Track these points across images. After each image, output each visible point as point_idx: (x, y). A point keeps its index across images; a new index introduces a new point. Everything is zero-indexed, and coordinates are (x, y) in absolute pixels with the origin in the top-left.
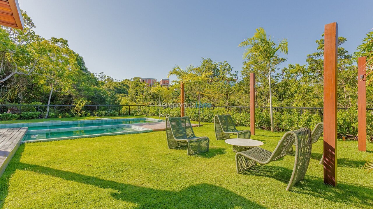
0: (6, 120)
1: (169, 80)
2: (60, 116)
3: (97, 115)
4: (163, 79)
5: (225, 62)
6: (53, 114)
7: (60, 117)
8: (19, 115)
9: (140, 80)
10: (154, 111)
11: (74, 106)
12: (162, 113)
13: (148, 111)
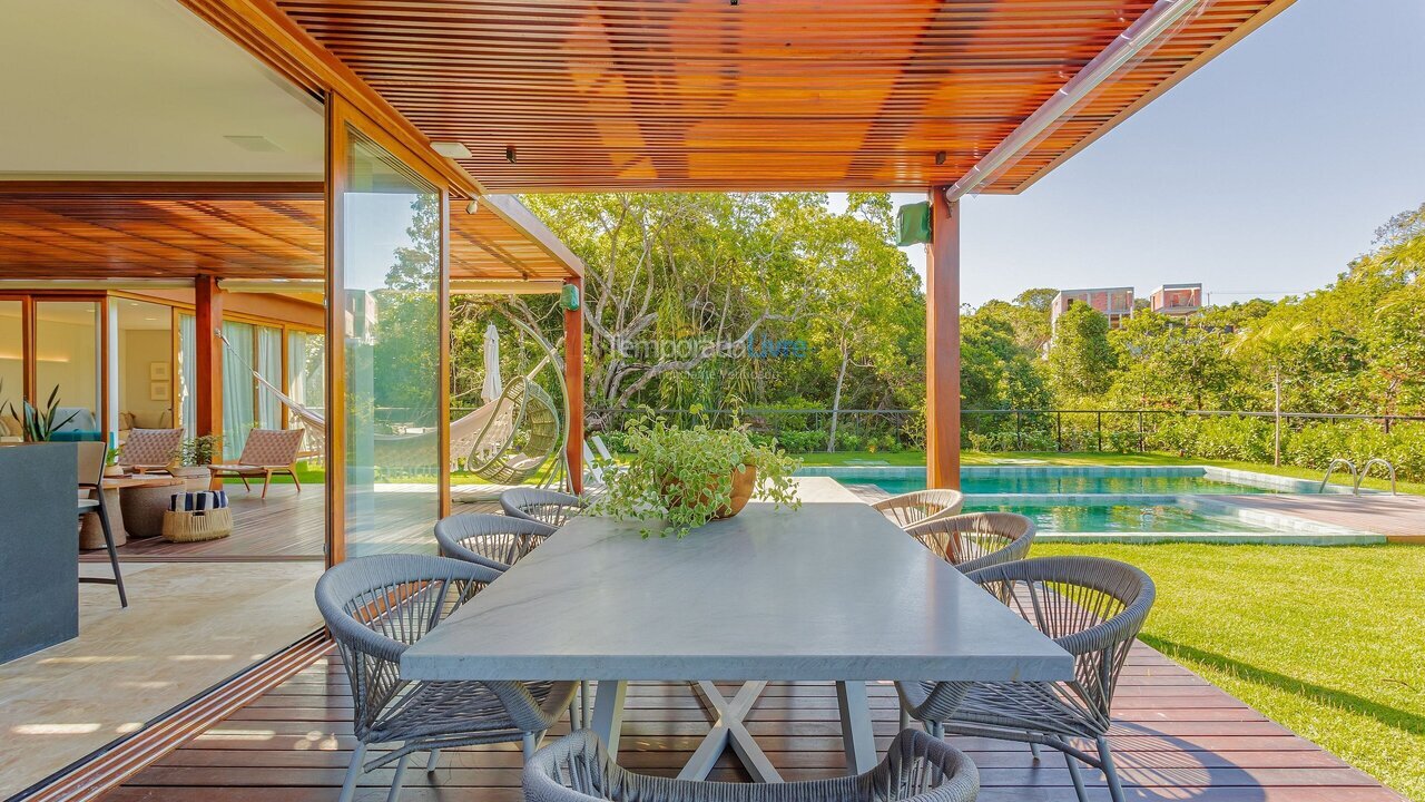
1: (1200, 285)
2: (871, 445)
3: (983, 448)
4: (1165, 286)
6: (853, 438)
7: (872, 450)
9: (1058, 298)
10: (1238, 440)
11: (915, 414)
12: (1288, 450)
13: (1194, 437)
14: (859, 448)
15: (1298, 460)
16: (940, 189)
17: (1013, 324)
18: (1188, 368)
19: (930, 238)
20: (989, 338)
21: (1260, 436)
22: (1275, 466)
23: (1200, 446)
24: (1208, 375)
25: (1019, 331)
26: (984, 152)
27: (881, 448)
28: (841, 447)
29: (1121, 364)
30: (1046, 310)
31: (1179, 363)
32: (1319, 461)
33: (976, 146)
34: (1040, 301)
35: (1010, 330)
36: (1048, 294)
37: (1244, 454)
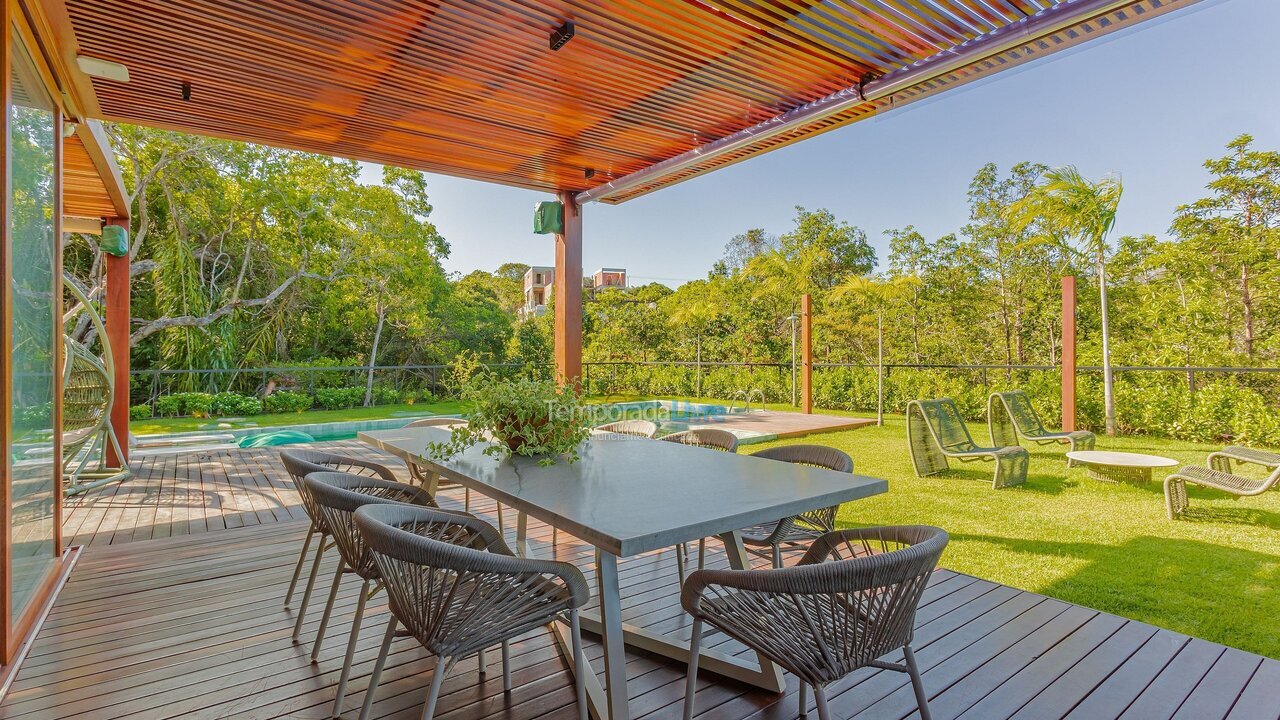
0: (282, 412)
2: (410, 398)
4: (603, 269)
5: (910, 228)
6: (393, 393)
7: (411, 402)
8: (312, 398)
9: (530, 272)
10: (676, 381)
11: (451, 369)
12: (704, 387)
13: (648, 381)
14: (396, 401)
15: (709, 393)
16: (571, 194)
17: (496, 291)
18: (639, 332)
19: (562, 231)
20: (481, 303)
21: (688, 379)
22: (697, 398)
23: (652, 387)
24: (650, 336)
25: (501, 297)
26: (617, 176)
27: (421, 400)
28: (380, 401)
29: (595, 328)
30: (520, 281)
31: (633, 328)
32: (720, 393)
33: (610, 169)
34: (515, 275)
35: (495, 297)
36: (523, 268)
37: (678, 391)
